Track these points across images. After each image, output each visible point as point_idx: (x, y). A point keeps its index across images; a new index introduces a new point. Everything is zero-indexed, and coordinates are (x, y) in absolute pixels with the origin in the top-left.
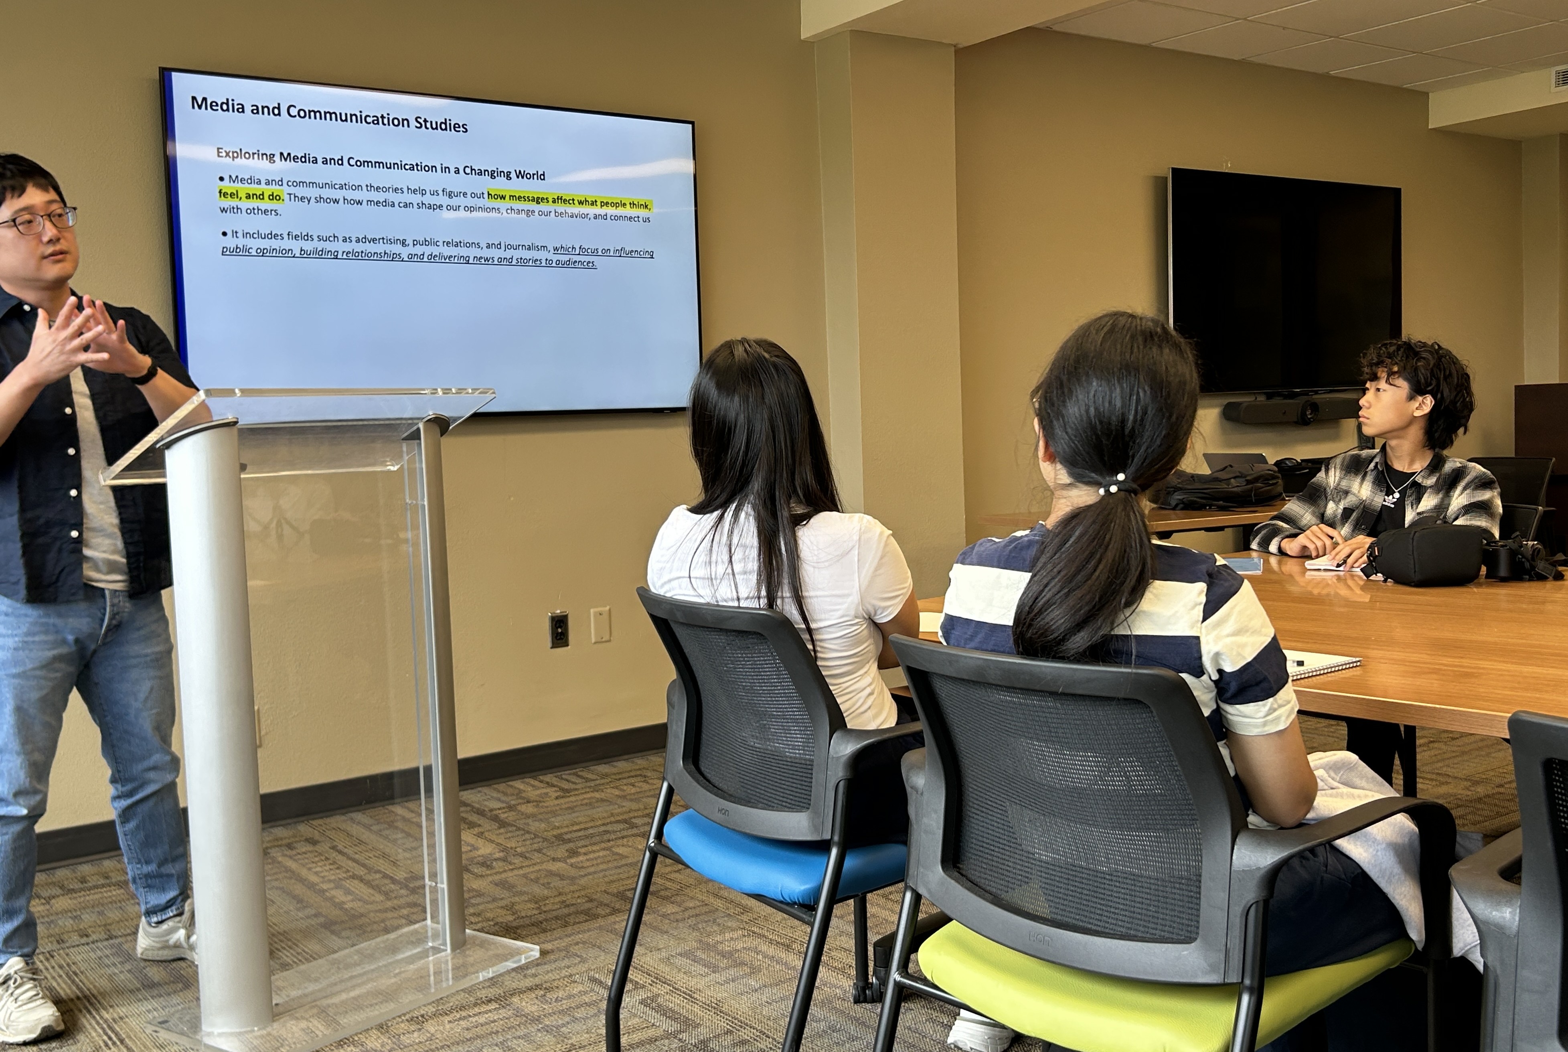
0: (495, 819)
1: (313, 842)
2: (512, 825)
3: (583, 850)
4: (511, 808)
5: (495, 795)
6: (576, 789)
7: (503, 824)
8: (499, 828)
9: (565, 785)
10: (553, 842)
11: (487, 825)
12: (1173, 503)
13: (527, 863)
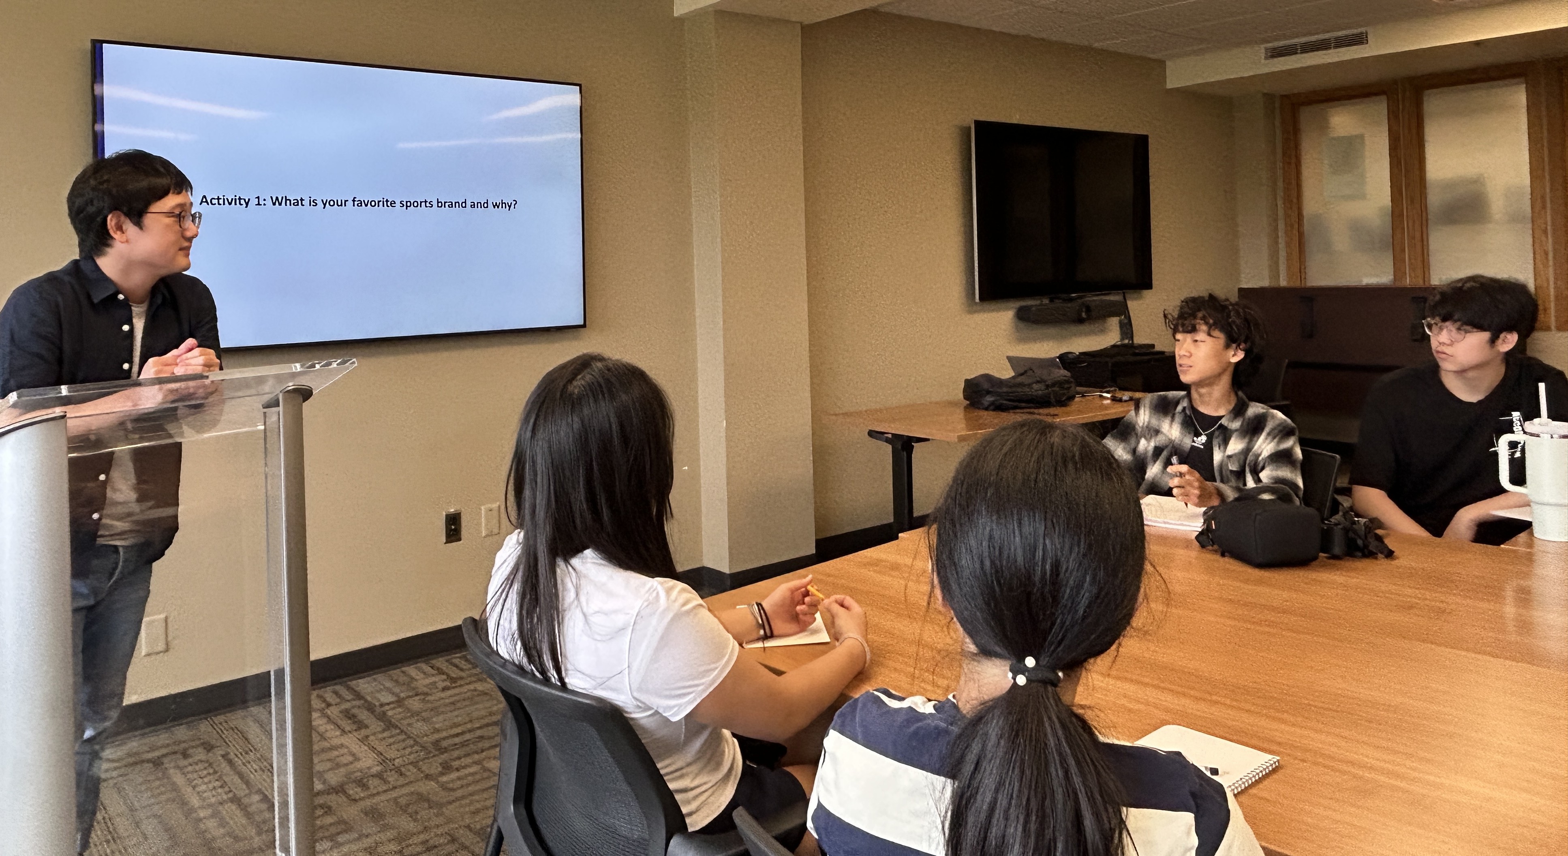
0: (382, 717)
1: (209, 747)
2: (396, 727)
3: (456, 764)
4: (400, 702)
5: (389, 684)
6: (461, 678)
7: (389, 725)
8: (384, 731)
9: (454, 673)
10: (430, 752)
11: (375, 725)
12: (986, 404)
13: (402, 781)
